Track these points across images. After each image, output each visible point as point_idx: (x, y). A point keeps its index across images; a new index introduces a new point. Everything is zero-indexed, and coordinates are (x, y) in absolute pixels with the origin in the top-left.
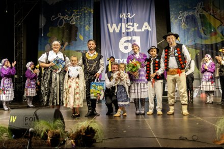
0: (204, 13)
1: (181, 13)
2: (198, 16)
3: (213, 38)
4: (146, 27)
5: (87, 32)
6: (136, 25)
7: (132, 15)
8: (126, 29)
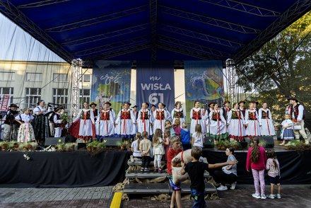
0: (208, 78)
2: (203, 80)
3: (214, 96)
4: (168, 87)
5: (126, 89)
6: (161, 85)
7: (158, 77)
8: (154, 87)
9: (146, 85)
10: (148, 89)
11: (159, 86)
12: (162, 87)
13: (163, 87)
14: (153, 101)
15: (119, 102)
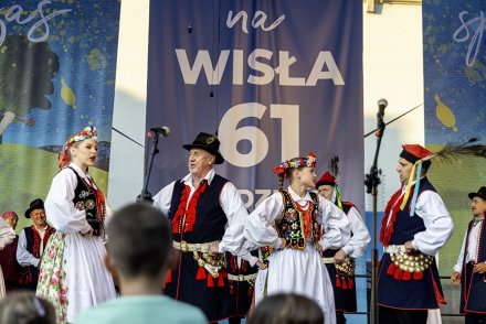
1: (466, 18)
4: (325, 68)
5: (92, 75)
6: (286, 59)
7: (272, 19)
8: (249, 71)
9: (203, 57)
10: (214, 78)
11: (274, 63)
12: (294, 72)
13: (301, 69)
14: (244, 147)
15: (50, 149)
